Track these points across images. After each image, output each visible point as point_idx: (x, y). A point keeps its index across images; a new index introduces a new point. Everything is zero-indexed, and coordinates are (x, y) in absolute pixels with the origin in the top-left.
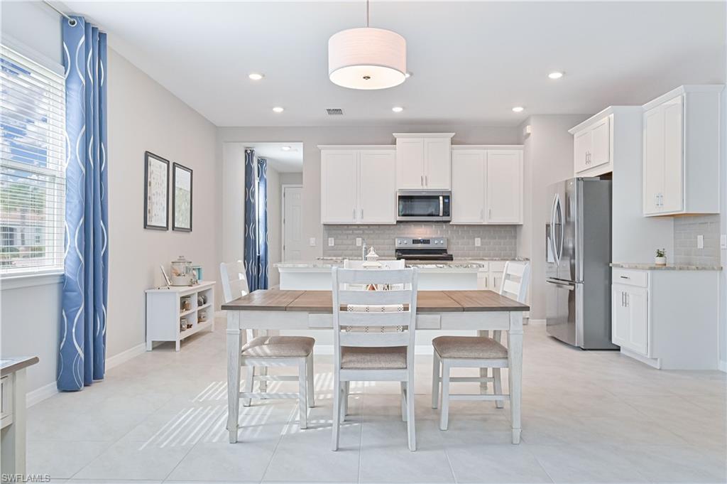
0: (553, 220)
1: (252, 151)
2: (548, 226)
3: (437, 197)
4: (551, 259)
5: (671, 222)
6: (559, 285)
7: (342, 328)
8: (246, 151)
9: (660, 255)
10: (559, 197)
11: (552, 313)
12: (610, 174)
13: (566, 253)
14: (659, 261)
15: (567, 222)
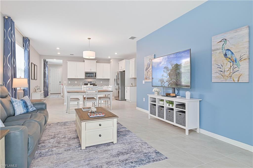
0: (116, 78)
1: (46, 60)
2: (115, 79)
3: (93, 73)
4: (115, 85)
5: (134, 79)
6: (117, 90)
7: (87, 95)
8: (44, 60)
9: (132, 84)
10: (117, 74)
11: (115, 95)
12: (125, 71)
13: (118, 84)
14: (132, 85)
15: (118, 78)
